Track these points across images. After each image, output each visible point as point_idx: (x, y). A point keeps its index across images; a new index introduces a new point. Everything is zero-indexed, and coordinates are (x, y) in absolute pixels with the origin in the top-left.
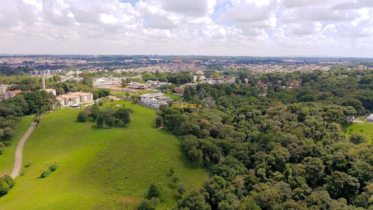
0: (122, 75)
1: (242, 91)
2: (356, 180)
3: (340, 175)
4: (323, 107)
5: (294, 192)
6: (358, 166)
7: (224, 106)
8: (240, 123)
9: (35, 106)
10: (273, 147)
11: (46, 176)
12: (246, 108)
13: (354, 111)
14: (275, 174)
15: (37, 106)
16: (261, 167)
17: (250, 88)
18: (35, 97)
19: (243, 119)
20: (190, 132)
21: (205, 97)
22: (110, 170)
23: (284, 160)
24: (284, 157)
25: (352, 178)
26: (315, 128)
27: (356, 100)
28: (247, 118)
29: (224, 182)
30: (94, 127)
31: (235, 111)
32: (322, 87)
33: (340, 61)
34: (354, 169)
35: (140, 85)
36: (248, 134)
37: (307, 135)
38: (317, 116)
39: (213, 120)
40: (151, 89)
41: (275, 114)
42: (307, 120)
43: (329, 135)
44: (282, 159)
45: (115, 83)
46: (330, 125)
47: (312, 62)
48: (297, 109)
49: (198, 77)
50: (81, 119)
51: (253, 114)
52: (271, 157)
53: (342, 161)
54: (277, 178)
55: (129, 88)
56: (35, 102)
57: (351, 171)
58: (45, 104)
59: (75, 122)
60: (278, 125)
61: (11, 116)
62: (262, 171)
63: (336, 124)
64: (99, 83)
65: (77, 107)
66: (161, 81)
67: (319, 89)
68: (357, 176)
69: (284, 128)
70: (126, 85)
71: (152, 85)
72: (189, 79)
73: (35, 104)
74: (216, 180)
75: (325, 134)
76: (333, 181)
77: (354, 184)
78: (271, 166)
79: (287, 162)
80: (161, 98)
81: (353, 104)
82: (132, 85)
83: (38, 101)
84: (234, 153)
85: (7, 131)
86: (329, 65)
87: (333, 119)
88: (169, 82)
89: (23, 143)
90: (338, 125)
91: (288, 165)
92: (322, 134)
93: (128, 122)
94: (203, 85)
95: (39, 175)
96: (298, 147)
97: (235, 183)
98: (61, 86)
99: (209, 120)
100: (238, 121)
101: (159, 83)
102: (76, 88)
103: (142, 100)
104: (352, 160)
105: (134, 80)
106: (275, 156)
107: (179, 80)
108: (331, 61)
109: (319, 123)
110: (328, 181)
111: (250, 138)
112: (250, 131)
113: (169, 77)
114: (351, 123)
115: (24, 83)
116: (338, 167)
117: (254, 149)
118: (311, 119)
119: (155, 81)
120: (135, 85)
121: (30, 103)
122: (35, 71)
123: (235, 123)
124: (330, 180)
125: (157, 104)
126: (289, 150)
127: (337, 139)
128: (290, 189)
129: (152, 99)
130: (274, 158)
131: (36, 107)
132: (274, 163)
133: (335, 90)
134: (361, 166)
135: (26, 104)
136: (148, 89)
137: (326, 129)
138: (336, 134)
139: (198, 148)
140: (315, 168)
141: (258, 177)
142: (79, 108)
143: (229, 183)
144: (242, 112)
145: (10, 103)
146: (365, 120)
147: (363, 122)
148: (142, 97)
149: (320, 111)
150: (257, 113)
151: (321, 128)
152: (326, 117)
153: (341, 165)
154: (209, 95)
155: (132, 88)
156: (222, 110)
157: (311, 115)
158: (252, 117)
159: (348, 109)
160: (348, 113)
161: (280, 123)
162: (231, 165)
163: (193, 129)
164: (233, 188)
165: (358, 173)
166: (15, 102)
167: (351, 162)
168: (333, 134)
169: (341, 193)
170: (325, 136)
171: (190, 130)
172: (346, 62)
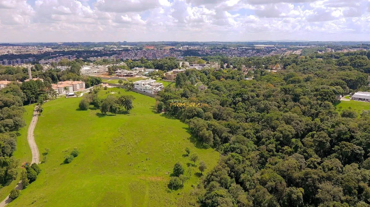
0: (104, 63)
1: (231, 76)
2: (361, 148)
3: (347, 145)
4: (314, 88)
5: (308, 161)
6: (360, 137)
7: (218, 90)
8: (237, 105)
9: (31, 96)
10: (278, 125)
11: (70, 162)
12: (242, 91)
13: (341, 90)
14: (285, 148)
15: (33, 95)
16: (270, 143)
17: (238, 72)
18: (31, 87)
19: (239, 101)
20: (195, 115)
21: (196, 82)
22: (129, 154)
23: (291, 136)
24: (290, 133)
25: (357, 147)
26: (310, 107)
27: (341, 81)
28: (244, 100)
29: (241, 158)
30: (98, 114)
31: (230, 95)
32: (304, 70)
33: (308, 45)
34: (357, 140)
35: (129, 72)
36: (247, 115)
37: (304, 113)
38: (310, 96)
39: (211, 104)
40: (139, 76)
41: (270, 96)
42: (302, 100)
43: (324, 112)
44: (288, 135)
45: (101, 71)
46: (323, 104)
47: (282, 46)
48: (290, 90)
49: (183, 63)
50: (82, 107)
51: (249, 97)
52: (278, 134)
53: (345, 133)
54: (287, 152)
55: (117, 75)
56: (31, 92)
57: (355, 141)
58: (41, 94)
59: (77, 110)
60: (275, 106)
61: (14, 106)
62: (272, 147)
63: (329, 102)
64: (85, 71)
65: (73, 95)
66: (147, 67)
67: (302, 72)
68: (361, 145)
69: (281, 107)
70: (112, 73)
71: (140, 72)
72: (175, 65)
73: (32, 94)
74: (233, 156)
75: (320, 112)
76: (341, 150)
77: (359, 152)
78: (279, 142)
79: (293, 138)
80: (153, 84)
81: (340, 84)
82: (120, 73)
83: (34, 90)
84: (242, 133)
85: (16, 121)
86: (298, 49)
87: (325, 98)
88: (156, 68)
89: (32, 132)
90: (331, 104)
91: (293, 140)
92: (317, 111)
93: (131, 108)
94: (192, 71)
95: (62, 161)
96: (300, 123)
97: (249, 159)
98: (48, 75)
99: (208, 103)
100: (235, 104)
101: (146, 70)
102: (65, 77)
103: (135, 88)
104: (353, 132)
105: (121, 68)
106: (282, 133)
107: (166, 66)
108: (299, 45)
109: (312, 102)
110: (337, 150)
111: (250, 119)
112: (248, 113)
113: (155, 64)
114: (339, 102)
115: (8, 73)
116: (343, 138)
117: (258, 128)
118: (305, 99)
119: (141, 67)
120: (123, 72)
121: (26, 93)
122: (4, 60)
123: (233, 106)
124: (339, 149)
125: (152, 90)
126: (293, 126)
127: (332, 116)
128: (304, 159)
129: (145, 86)
130: (281, 135)
131: (33, 97)
132: (281, 139)
133: (317, 72)
134: (363, 137)
135: (23, 94)
136: (137, 77)
137: (320, 107)
138: (330, 112)
139: (207, 129)
140: (322, 140)
141: (270, 152)
142: (75, 96)
143: (245, 159)
144: (237, 94)
145: (6, 93)
146: (351, 98)
147: (349, 100)
148: (135, 84)
149: (312, 91)
150: (253, 96)
151: (315, 107)
152: (319, 97)
153: (345, 136)
154: (199, 81)
155: (121, 76)
156: (217, 94)
157: (304, 95)
158: (248, 99)
159: (337, 89)
160: (337, 92)
161: (277, 104)
162: (242, 142)
163: (197, 112)
164: (248, 162)
165: (361, 142)
166: (12, 93)
167: (353, 134)
168: (327, 111)
169: (347, 161)
170: (321, 114)
171: (195, 114)
172: (313, 46)
